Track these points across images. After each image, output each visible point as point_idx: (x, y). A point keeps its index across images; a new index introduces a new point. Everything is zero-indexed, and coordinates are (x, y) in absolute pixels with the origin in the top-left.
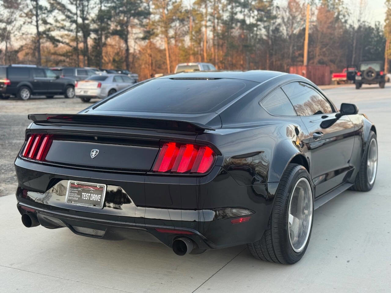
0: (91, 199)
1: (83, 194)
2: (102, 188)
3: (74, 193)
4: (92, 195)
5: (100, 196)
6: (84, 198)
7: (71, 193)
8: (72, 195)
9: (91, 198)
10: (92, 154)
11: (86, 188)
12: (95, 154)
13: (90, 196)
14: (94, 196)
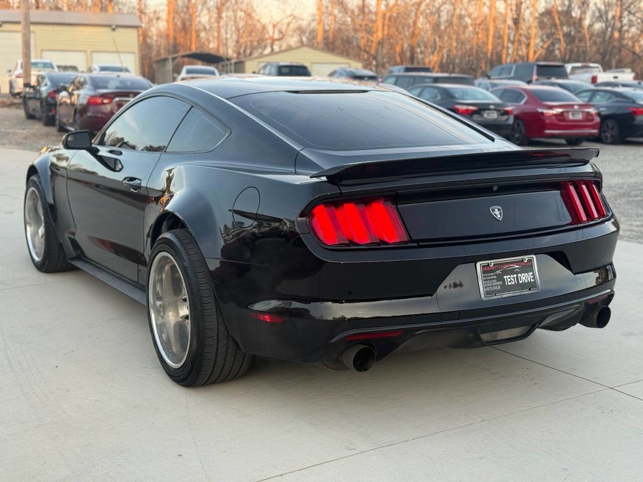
0: (520, 282)
1: (505, 277)
2: (530, 261)
3: (491, 279)
4: (519, 275)
5: (531, 273)
6: (510, 284)
7: (486, 282)
8: (489, 285)
9: (521, 280)
10: (495, 214)
11: (508, 268)
12: (500, 214)
13: (517, 277)
14: (524, 276)
